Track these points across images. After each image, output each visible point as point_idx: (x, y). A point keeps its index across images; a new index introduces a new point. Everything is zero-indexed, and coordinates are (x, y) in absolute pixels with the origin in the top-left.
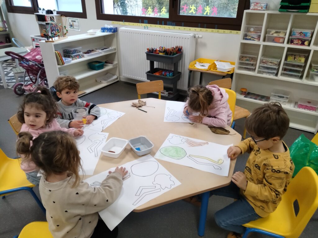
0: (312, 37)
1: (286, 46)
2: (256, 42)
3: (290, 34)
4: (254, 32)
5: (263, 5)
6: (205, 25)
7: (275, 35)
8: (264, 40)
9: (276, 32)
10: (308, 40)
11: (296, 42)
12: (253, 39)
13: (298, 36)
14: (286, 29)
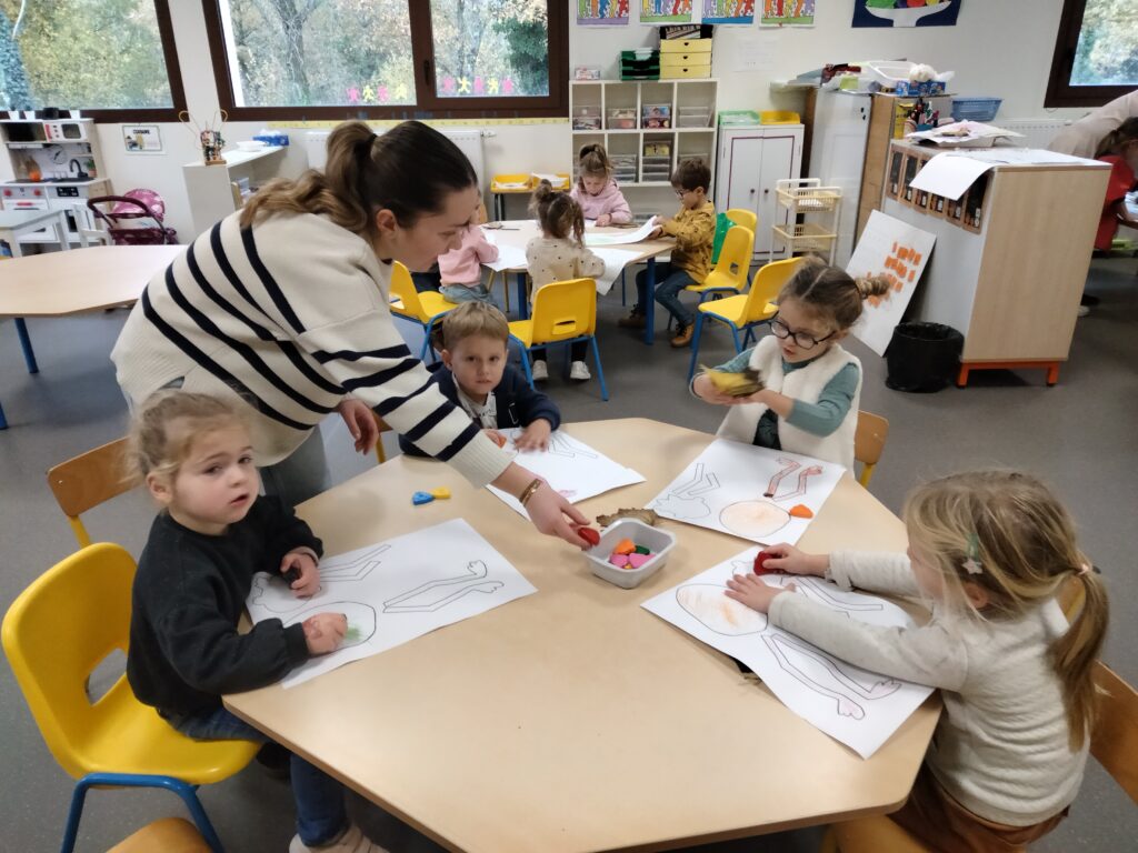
0: (671, 114)
1: (641, 132)
2: (595, 131)
3: (642, 115)
4: (588, 115)
5: (593, 71)
6: (495, 113)
7: (621, 116)
8: (607, 128)
9: (621, 113)
10: (666, 119)
11: (652, 123)
12: (589, 126)
13: (653, 115)
14: (635, 106)
